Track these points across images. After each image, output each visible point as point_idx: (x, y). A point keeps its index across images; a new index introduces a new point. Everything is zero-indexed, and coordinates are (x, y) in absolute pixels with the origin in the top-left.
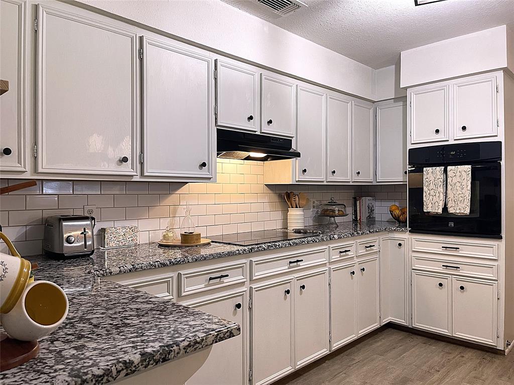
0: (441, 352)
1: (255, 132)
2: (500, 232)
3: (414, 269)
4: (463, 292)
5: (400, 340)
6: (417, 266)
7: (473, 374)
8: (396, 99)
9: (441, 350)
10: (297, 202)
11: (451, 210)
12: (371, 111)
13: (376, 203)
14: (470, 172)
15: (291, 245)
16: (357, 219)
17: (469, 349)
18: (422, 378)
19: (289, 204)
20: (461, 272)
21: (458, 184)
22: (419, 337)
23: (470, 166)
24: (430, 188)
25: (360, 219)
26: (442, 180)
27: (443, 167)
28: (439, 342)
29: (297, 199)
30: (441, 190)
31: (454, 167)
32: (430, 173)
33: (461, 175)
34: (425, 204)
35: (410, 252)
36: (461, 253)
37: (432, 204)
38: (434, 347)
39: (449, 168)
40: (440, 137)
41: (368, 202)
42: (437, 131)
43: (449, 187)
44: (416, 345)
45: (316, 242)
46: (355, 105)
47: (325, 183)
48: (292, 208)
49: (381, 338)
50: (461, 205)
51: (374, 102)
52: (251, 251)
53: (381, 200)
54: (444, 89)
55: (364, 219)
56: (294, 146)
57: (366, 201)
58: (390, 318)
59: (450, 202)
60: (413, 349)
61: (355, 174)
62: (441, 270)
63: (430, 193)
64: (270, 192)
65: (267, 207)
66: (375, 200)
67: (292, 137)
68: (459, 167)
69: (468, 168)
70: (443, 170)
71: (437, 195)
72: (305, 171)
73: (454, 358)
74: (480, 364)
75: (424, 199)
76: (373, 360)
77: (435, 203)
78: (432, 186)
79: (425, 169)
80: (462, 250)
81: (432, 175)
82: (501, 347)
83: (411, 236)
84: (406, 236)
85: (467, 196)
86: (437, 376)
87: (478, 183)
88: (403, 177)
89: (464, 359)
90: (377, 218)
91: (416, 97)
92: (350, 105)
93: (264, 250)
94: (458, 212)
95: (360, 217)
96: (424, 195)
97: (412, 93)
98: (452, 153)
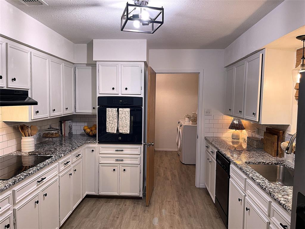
0: (115, 205)
1: (3, 87)
2: (141, 141)
3: (100, 164)
4: (124, 172)
5: (94, 204)
6: (102, 162)
7: (133, 214)
8: (88, 65)
9: (114, 204)
10: (30, 133)
11: (120, 131)
12: (73, 69)
13: (73, 124)
14: (129, 112)
15: (39, 170)
16: (62, 134)
17: (127, 200)
18: (112, 225)
19: (23, 134)
20: (124, 162)
21: (124, 118)
22: (102, 199)
23: (129, 109)
24: (110, 119)
25: (64, 134)
26: (116, 116)
27: (117, 109)
28: (113, 199)
29: (30, 130)
30: (116, 121)
31: (122, 109)
32: (110, 111)
33: (125, 113)
34: (107, 128)
35: (98, 154)
36: (124, 152)
37: (111, 128)
38: (111, 203)
39: (120, 109)
40: (114, 92)
41: (69, 124)
42: (113, 89)
43: (120, 119)
44: (103, 205)
45: (53, 162)
46: (65, 65)
47: (49, 118)
48: (26, 136)
49: (83, 206)
50: (126, 129)
51: (74, 64)
52: (14, 184)
53: (76, 122)
54: (117, 66)
55: (67, 135)
56: (29, 96)
57: (68, 123)
58: (87, 192)
59: (120, 127)
60: (102, 208)
61: (65, 109)
62: (114, 162)
63: (110, 122)
64: (7, 126)
65: (5, 138)
66: (73, 122)
67: (28, 89)
68: (124, 109)
69: (128, 110)
70: (117, 110)
71: (114, 123)
72: (38, 112)
73: (122, 207)
74: (134, 207)
75: (107, 125)
76: (84, 223)
77: (112, 128)
78: (111, 119)
79: (107, 109)
80: (124, 151)
81: (111, 112)
82: (141, 196)
83: (98, 145)
84: (96, 146)
85: (128, 124)
86: (118, 221)
87: (132, 117)
88: (92, 110)
89: (127, 206)
90: (74, 132)
91: (102, 67)
92: (62, 65)
93: (23, 179)
94: (124, 132)
95: (64, 133)
96: (107, 123)
97: (100, 65)
98: (120, 101)
